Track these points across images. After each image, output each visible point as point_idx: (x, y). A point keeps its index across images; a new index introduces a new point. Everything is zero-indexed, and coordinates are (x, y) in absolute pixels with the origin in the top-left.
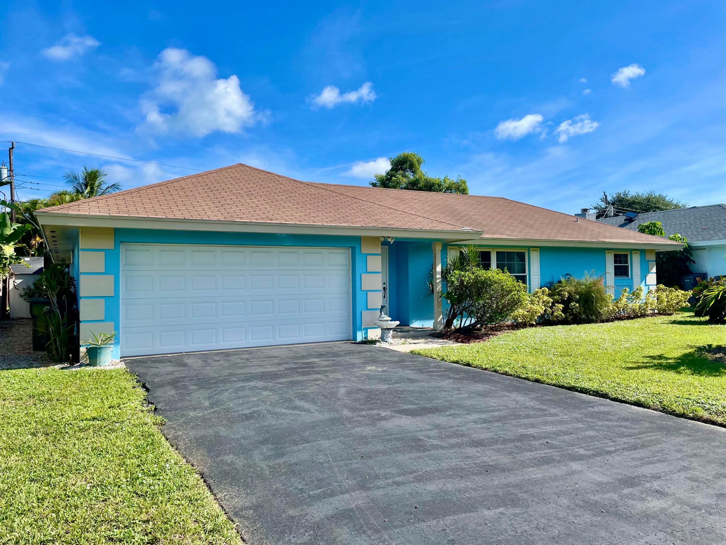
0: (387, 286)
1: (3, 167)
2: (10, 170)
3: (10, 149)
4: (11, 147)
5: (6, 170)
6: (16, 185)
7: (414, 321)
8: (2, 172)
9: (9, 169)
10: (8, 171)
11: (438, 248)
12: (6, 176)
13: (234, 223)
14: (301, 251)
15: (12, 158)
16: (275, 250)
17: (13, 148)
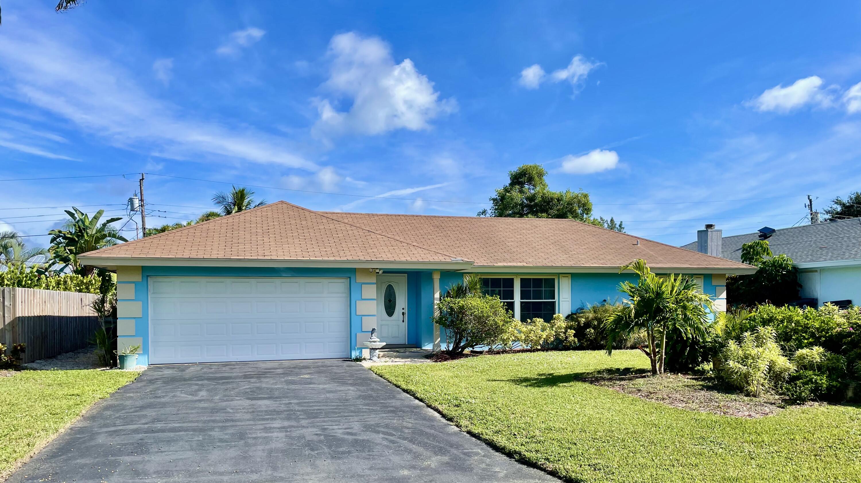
0: (406, 311)
1: (135, 197)
2: (142, 200)
3: (140, 180)
4: (141, 178)
5: (138, 200)
6: (146, 213)
7: (426, 344)
8: (134, 202)
9: (140, 199)
10: (139, 201)
11: (437, 277)
12: (138, 205)
13: (230, 260)
14: (302, 281)
15: (142, 188)
16: (277, 281)
17: (143, 179)
